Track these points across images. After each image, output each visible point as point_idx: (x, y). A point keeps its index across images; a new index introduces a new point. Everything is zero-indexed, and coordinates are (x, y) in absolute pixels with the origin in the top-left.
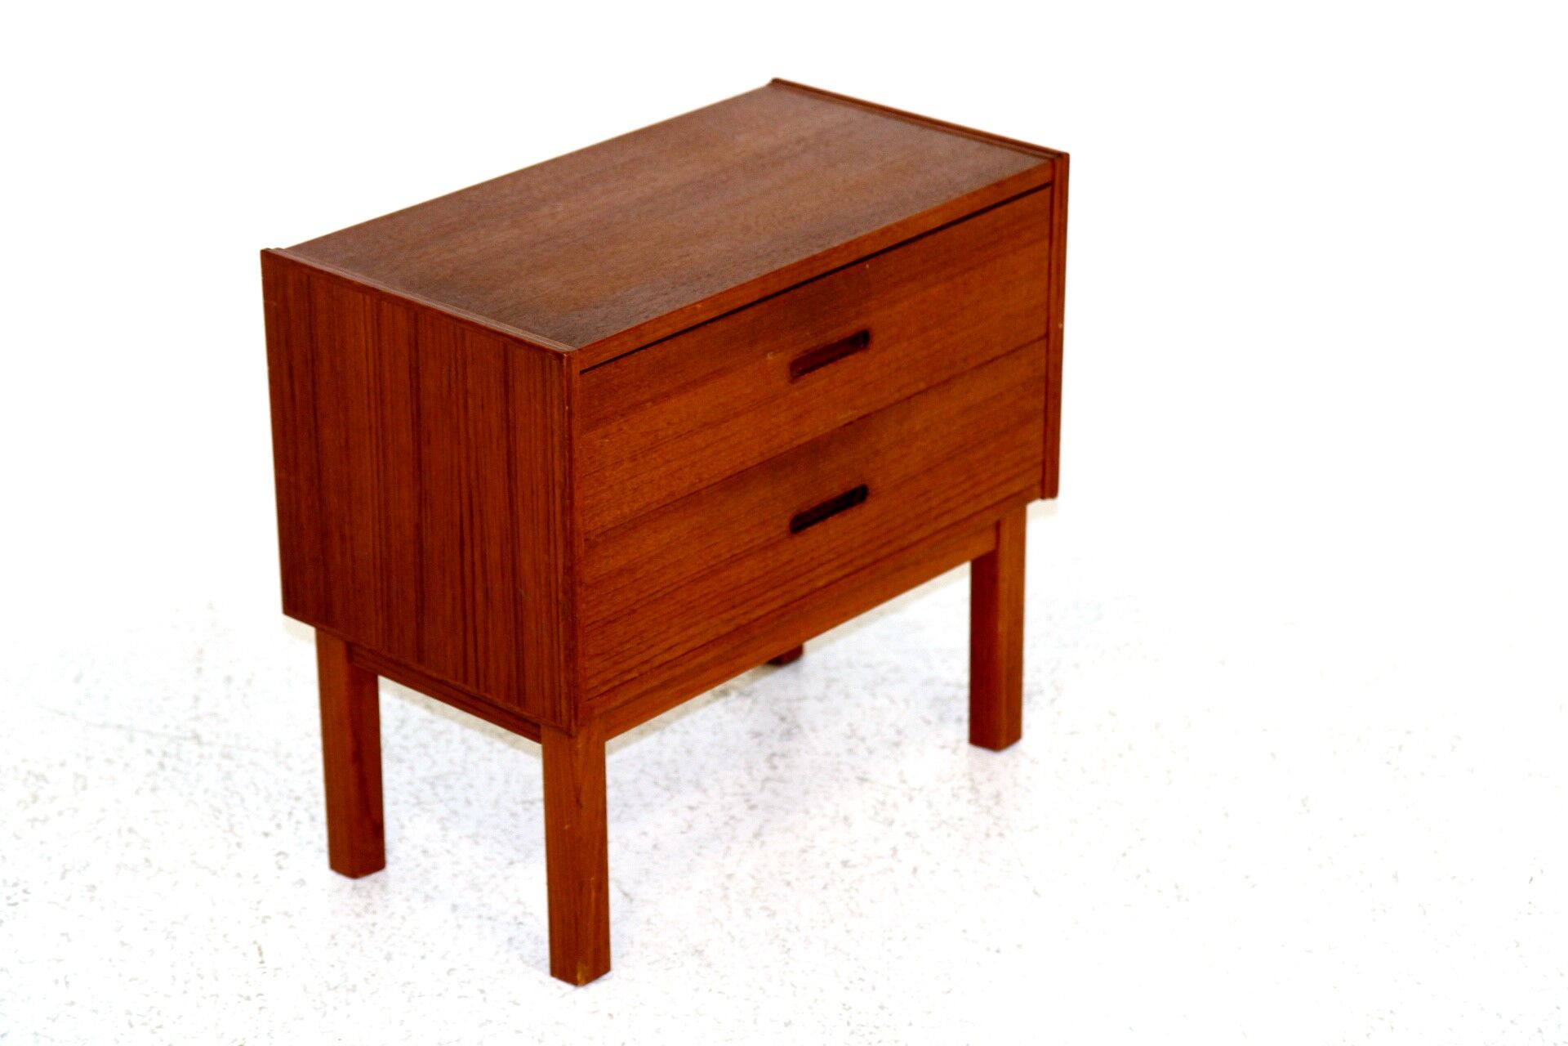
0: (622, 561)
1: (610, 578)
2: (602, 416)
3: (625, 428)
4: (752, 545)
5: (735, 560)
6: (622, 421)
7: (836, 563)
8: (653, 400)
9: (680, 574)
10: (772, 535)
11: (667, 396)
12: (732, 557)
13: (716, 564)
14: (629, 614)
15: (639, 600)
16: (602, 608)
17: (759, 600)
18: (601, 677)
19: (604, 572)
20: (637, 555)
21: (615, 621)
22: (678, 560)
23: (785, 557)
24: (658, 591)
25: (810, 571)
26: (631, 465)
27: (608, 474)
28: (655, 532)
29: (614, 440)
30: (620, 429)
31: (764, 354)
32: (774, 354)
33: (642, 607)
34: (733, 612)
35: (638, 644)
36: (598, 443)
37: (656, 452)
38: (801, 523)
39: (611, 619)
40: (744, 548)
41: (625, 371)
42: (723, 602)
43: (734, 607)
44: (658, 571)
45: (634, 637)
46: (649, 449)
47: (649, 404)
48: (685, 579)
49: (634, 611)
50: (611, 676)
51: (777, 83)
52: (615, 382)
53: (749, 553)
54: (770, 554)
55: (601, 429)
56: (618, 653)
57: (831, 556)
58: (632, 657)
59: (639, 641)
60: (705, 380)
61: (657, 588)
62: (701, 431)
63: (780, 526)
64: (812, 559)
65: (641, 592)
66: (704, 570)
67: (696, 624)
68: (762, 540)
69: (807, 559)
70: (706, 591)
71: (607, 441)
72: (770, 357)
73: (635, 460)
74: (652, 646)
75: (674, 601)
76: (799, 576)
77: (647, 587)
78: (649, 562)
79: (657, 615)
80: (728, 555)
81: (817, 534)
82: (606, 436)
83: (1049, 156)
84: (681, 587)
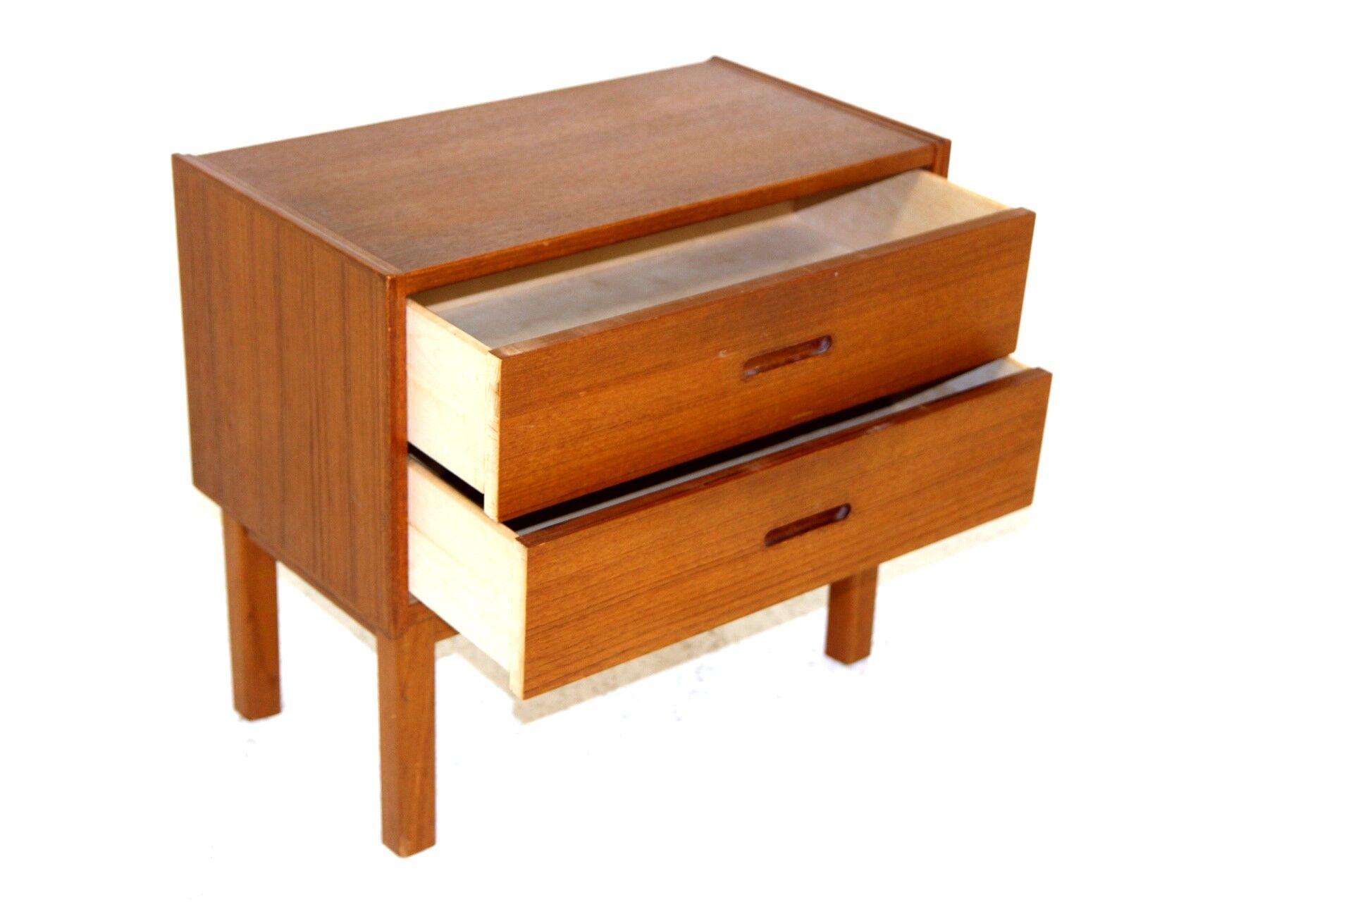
0: (573, 568)
1: (559, 584)
2: (527, 402)
3: (554, 415)
4: (721, 556)
5: (702, 570)
6: (550, 408)
7: (810, 576)
8: (588, 389)
9: (639, 583)
10: (744, 548)
11: (604, 386)
12: (698, 567)
13: (679, 574)
14: (578, 619)
15: (591, 606)
16: (549, 613)
17: (726, 608)
18: (543, 678)
19: (553, 578)
20: (592, 563)
21: (562, 626)
22: (638, 569)
23: (756, 569)
24: (613, 598)
25: (781, 582)
26: (559, 451)
27: (531, 459)
28: (614, 541)
29: (539, 426)
30: (548, 417)
31: (717, 351)
32: (728, 352)
33: (593, 613)
34: (696, 619)
35: (587, 648)
36: (521, 428)
37: (588, 440)
38: (776, 537)
39: (558, 624)
40: (710, 560)
41: (557, 359)
42: (684, 609)
43: (696, 615)
44: (615, 579)
45: (582, 641)
46: (581, 437)
47: (582, 394)
48: (644, 587)
49: (584, 617)
50: (554, 678)
51: (716, 61)
52: (546, 369)
53: (718, 564)
54: (740, 566)
55: (527, 415)
56: (563, 657)
57: (808, 569)
58: (579, 660)
59: (589, 645)
60: (648, 372)
61: (612, 596)
62: (641, 423)
63: (753, 540)
64: (785, 572)
65: (593, 599)
66: (665, 579)
67: (655, 629)
68: (732, 552)
69: (780, 571)
70: (666, 600)
71: (533, 426)
72: (722, 355)
73: (563, 447)
74: (603, 650)
75: (629, 609)
76: (772, 586)
77: (599, 594)
78: (605, 570)
79: (611, 620)
80: (695, 566)
81: (790, 547)
82: (531, 422)
83: (933, 140)
84: (637, 595)
